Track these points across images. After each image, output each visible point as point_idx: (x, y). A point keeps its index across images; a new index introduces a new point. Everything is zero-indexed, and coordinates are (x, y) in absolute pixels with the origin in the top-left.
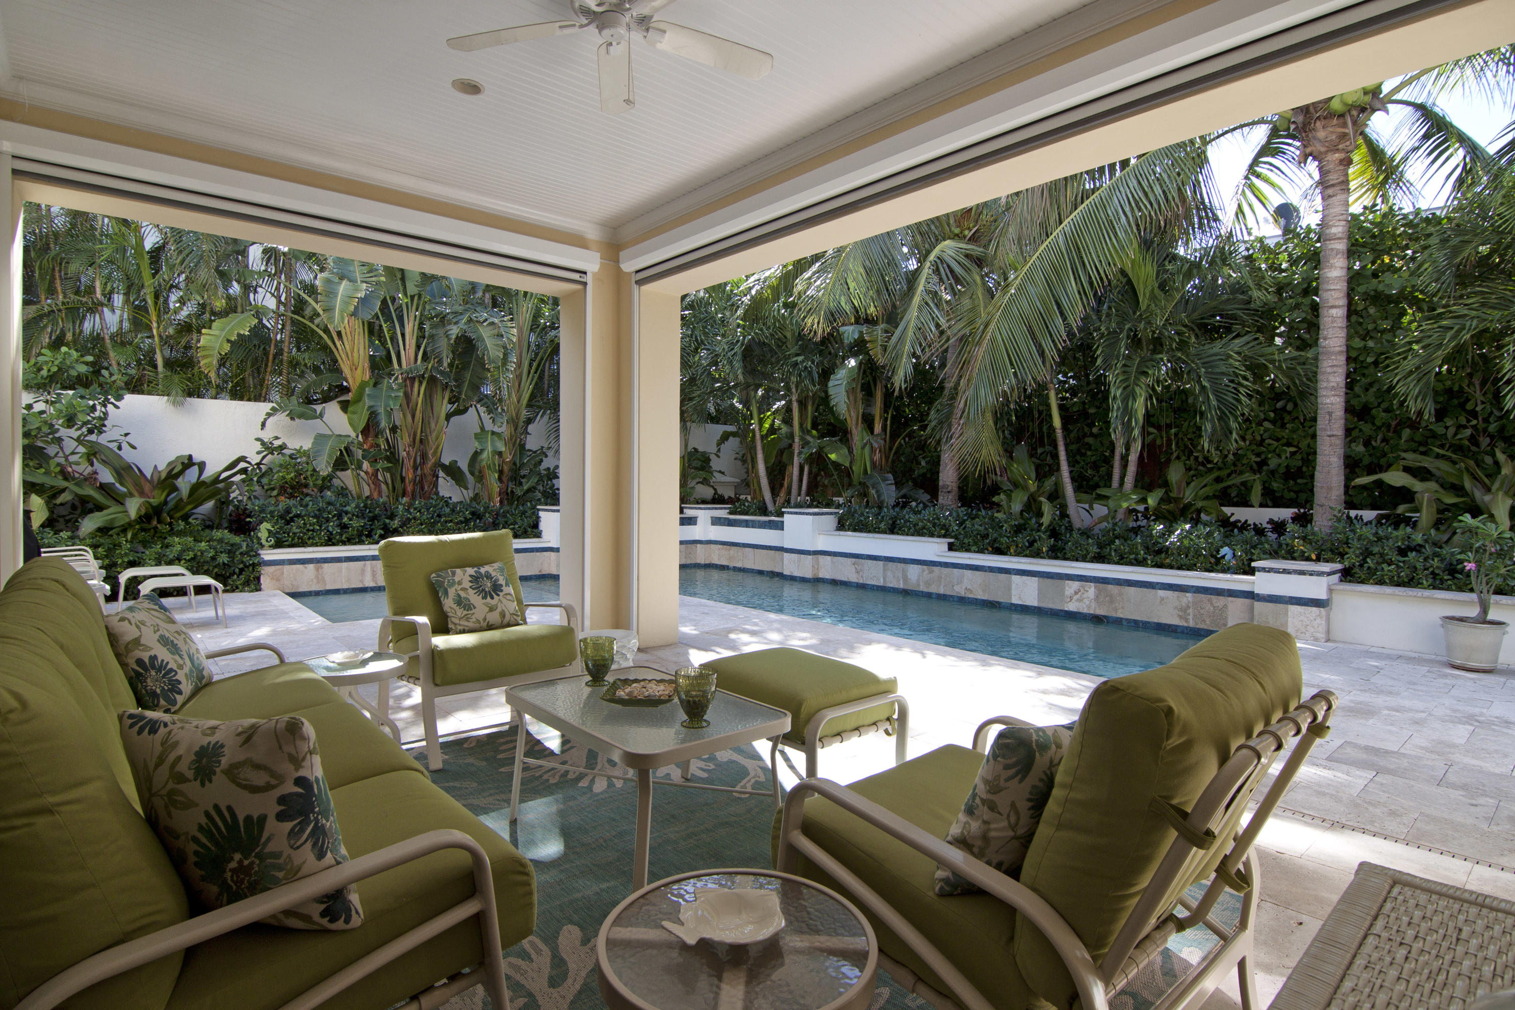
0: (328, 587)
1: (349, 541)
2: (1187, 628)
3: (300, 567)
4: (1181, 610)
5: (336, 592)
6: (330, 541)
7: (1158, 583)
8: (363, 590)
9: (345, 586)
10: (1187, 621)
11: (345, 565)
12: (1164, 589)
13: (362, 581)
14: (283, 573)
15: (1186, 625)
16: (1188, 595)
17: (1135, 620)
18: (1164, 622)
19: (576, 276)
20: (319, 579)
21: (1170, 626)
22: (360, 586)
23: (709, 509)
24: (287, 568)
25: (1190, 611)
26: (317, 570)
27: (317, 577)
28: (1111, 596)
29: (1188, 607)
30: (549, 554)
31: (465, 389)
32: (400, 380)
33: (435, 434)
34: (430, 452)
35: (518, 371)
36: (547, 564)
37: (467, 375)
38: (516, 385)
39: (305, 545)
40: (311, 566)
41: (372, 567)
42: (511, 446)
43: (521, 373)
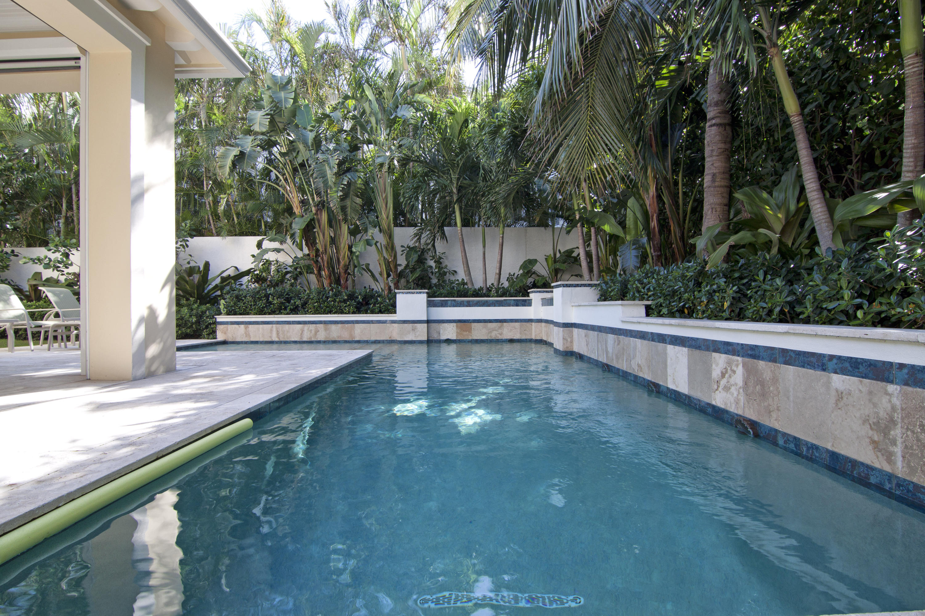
0: (252, 339)
1: (273, 313)
2: (890, 477)
3: (237, 326)
4: (876, 426)
5: (256, 342)
6: (261, 312)
7: (832, 357)
9: (261, 340)
10: (889, 457)
11: (261, 326)
12: (843, 371)
13: (271, 337)
14: (227, 330)
15: (887, 468)
16: (892, 388)
17: (795, 438)
18: (843, 452)
19: (72, 63)
20: (247, 334)
21: (855, 463)
22: (270, 340)
23: (540, 292)
24: (230, 327)
25: (897, 432)
26: (246, 328)
27: (246, 333)
28: (762, 383)
29: (892, 421)
30: (396, 325)
31: (349, 212)
32: (314, 211)
33: (342, 245)
34: (341, 257)
35: (384, 196)
36: (395, 332)
37: (348, 203)
38: (384, 206)
39: (248, 314)
40: (242, 326)
41: (277, 329)
42: (389, 250)
43: (386, 197)
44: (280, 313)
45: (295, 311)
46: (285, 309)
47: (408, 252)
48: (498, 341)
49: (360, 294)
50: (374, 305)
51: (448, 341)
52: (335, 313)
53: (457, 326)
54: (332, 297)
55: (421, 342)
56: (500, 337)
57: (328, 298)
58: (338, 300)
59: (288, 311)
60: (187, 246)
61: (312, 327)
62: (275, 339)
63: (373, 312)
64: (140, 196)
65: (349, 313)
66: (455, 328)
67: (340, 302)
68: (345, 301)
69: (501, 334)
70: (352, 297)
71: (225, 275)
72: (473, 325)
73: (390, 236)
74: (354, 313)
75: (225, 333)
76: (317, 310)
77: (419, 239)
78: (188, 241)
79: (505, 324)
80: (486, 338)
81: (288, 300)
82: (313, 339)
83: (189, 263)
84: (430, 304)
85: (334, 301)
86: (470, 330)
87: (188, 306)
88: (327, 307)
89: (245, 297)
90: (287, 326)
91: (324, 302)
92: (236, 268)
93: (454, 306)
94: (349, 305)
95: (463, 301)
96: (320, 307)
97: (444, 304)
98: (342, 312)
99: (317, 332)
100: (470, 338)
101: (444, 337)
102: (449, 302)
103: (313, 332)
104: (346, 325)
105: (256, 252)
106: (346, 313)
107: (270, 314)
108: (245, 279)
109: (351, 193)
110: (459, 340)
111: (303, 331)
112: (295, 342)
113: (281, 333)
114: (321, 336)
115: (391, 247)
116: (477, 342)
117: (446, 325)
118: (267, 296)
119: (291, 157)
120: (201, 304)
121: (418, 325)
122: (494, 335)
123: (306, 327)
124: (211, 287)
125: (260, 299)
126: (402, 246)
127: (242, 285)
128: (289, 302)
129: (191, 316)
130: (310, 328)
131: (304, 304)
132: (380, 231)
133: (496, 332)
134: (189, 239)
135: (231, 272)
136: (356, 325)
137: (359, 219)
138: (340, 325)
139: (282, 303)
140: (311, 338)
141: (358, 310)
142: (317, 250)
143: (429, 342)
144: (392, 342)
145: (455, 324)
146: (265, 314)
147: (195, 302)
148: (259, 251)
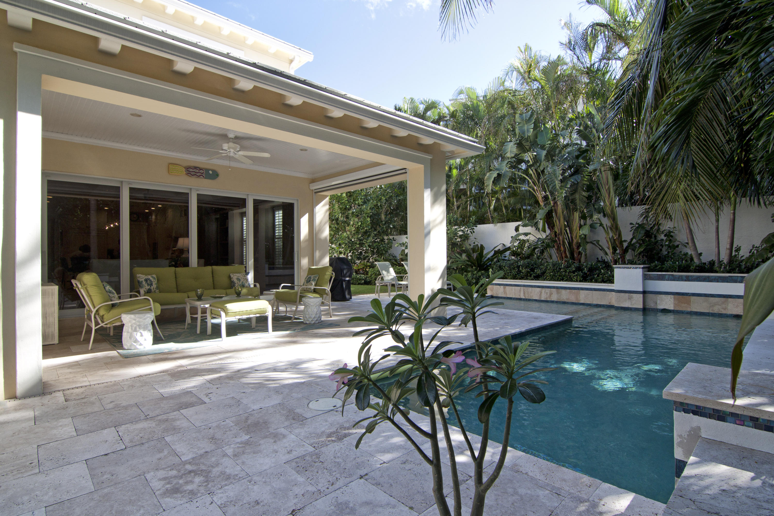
0: (508, 296)
1: (522, 278)
3: (498, 286)
5: (510, 298)
6: (514, 278)
8: (520, 299)
9: (514, 297)
11: (514, 287)
13: (520, 295)
20: (505, 292)
22: (519, 297)
24: (495, 287)
26: (504, 288)
30: (613, 293)
31: (578, 203)
32: (552, 204)
33: (575, 228)
34: (574, 237)
35: (607, 187)
36: (613, 299)
37: (577, 196)
38: (607, 196)
39: (506, 278)
40: (502, 287)
41: (524, 290)
42: (614, 230)
43: (609, 188)
44: (527, 279)
45: (537, 278)
46: (530, 276)
47: (637, 227)
48: (721, 316)
49: (586, 267)
50: (598, 276)
51: (665, 311)
52: (566, 280)
53: (674, 298)
54: (564, 268)
55: (636, 310)
56: (724, 312)
57: (560, 269)
58: (568, 271)
59: (532, 277)
60: (474, 232)
61: (548, 290)
62: (522, 297)
63: (596, 281)
64: (429, 233)
65: (577, 281)
66: (672, 300)
67: (570, 272)
68: (574, 272)
69: (725, 309)
70: (579, 269)
71: (496, 249)
72: (693, 298)
73: (614, 219)
74: (580, 281)
75: (492, 291)
76: (552, 278)
77: (647, 217)
78: (474, 229)
79: (730, 299)
80: (707, 311)
81: (532, 270)
82: (548, 299)
83: (474, 243)
84: (645, 277)
85: (566, 271)
86: (689, 303)
87: (472, 272)
88: (560, 276)
89: (504, 267)
90: (530, 289)
91: (558, 272)
92: (503, 244)
93: (671, 280)
94: (577, 275)
95: (682, 276)
96: (554, 275)
97: (661, 278)
98: (571, 280)
99: (551, 294)
100: (689, 310)
101: (661, 307)
102: (667, 277)
103: (548, 294)
104: (573, 291)
105: (514, 233)
106: (574, 281)
107: (520, 279)
108: (508, 253)
109: (579, 188)
110: (677, 311)
111: (541, 293)
112: (536, 300)
113: (526, 293)
114: (554, 297)
115: (615, 227)
116: (696, 314)
117: (663, 296)
118: (518, 267)
119: (536, 167)
120: (480, 270)
121: (634, 295)
122: (716, 309)
123: (544, 290)
124: (486, 259)
125: (514, 269)
126: (631, 224)
127: (505, 257)
128: (533, 271)
129: (472, 279)
130: (547, 291)
131: (543, 273)
132: (604, 216)
133: (720, 307)
134: (475, 228)
135: (500, 248)
136: (581, 291)
137: (586, 208)
138: (568, 290)
139: (528, 272)
140: (547, 298)
141: (585, 279)
142: (556, 232)
143: (645, 310)
144: (610, 307)
145: (672, 296)
146: (517, 279)
147: (476, 270)
148: (516, 233)
